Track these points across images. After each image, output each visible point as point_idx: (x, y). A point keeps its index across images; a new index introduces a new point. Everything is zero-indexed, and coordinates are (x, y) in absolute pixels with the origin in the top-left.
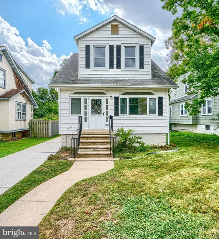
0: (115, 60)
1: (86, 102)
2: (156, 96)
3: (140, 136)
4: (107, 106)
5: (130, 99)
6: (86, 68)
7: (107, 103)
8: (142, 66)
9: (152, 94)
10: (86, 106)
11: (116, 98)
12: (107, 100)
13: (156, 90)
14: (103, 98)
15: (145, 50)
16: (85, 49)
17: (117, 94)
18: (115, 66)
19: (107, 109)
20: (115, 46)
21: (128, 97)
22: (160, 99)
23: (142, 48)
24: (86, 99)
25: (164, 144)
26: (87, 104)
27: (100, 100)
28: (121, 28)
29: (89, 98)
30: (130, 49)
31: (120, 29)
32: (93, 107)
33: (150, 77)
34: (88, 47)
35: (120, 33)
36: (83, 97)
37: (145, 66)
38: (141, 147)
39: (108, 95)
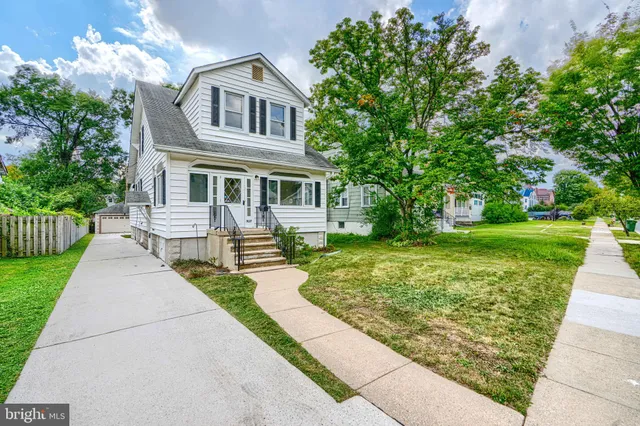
0: (258, 120)
1: (215, 182)
2: (312, 180)
3: (302, 236)
4: (249, 191)
5: (282, 182)
6: (213, 124)
7: (249, 185)
8: (293, 137)
9: (307, 177)
10: (215, 190)
11: (264, 180)
12: (249, 181)
13: (314, 173)
14: (243, 177)
15: (297, 114)
16: (210, 93)
17: (264, 174)
18: (258, 130)
19: (249, 195)
20: (258, 99)
21: (278, 178)
22: (318, 184)
23: (293, 111)
24: (215, 178)
25: (321, 246)
26: (218, 186)
27: (238, 180)
28: (266, 75)
29: (222, 176)
30: (279, 108)
31: (264, 76)
32: (227, 191)
33: (303, 153)
34: (215, 91)
35: (265, 81)
36: (211, 174)
37: (297, 137)
38: (304, 249)
39: (251, 174)
